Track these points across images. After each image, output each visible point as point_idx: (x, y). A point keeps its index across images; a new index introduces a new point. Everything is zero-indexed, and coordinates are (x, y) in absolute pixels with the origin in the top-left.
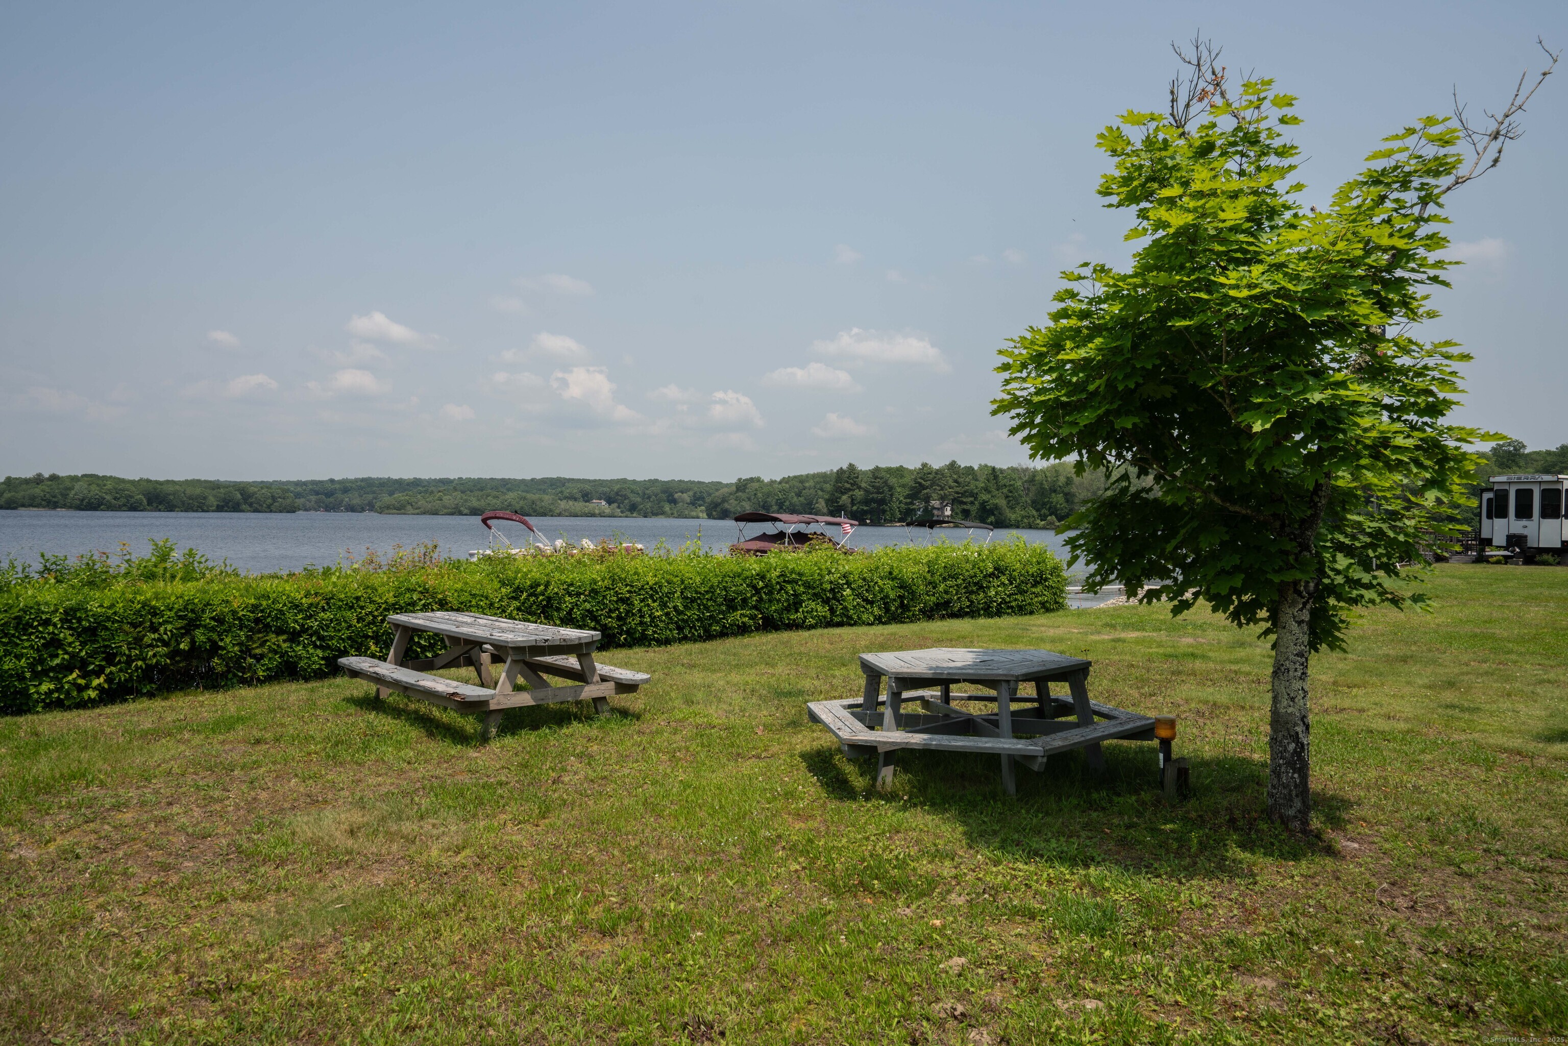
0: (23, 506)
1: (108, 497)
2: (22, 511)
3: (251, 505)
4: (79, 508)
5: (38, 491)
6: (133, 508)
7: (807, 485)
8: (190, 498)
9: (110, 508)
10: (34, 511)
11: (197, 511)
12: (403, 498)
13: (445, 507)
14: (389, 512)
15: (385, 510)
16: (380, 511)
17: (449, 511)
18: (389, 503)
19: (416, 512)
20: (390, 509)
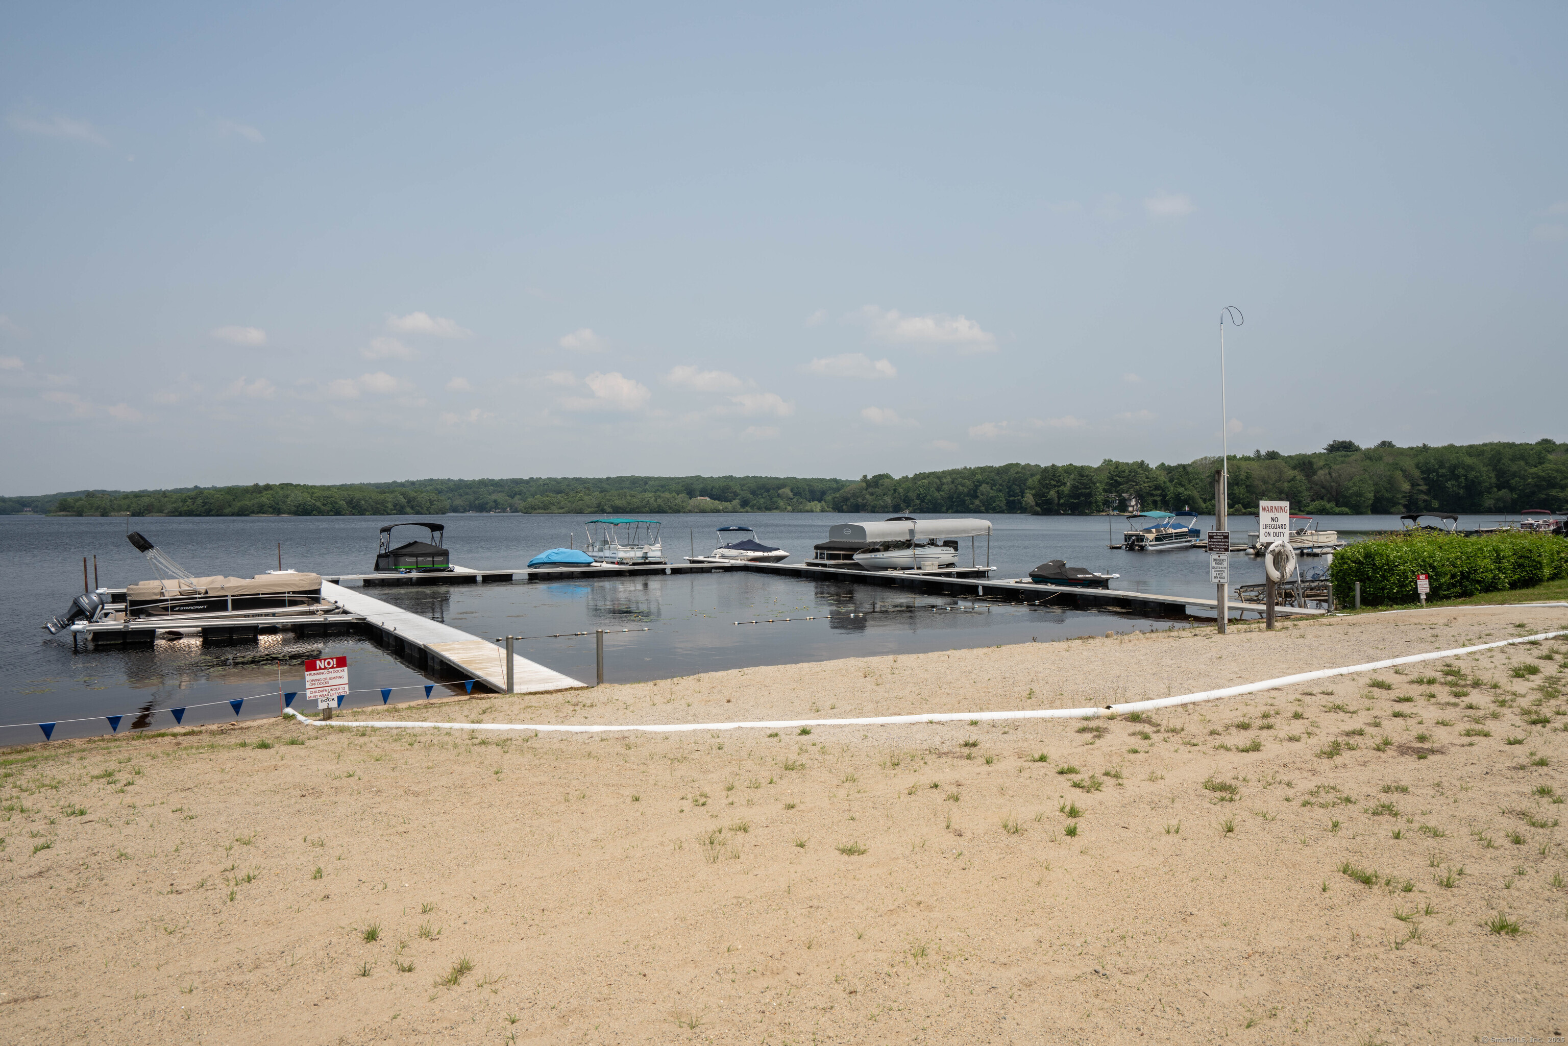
0: (253, 512)
1: (318, 504)
2: (253, 517)
3: (412, 508)
4: (296, 513)
5: (265, 499)
6: (338, 513)
7: (945, 481)
8: (377, 503)
9: (321, 513)
10: (264, 517)
11: (383, 514)
12: (545, 499)
13: (588, 507)
14: (536, 511)
15: (530, 510)
16: (525, 511)
17: (593, 509)
18: (533, 504)
19: (560, 511)
20: (535, 509)
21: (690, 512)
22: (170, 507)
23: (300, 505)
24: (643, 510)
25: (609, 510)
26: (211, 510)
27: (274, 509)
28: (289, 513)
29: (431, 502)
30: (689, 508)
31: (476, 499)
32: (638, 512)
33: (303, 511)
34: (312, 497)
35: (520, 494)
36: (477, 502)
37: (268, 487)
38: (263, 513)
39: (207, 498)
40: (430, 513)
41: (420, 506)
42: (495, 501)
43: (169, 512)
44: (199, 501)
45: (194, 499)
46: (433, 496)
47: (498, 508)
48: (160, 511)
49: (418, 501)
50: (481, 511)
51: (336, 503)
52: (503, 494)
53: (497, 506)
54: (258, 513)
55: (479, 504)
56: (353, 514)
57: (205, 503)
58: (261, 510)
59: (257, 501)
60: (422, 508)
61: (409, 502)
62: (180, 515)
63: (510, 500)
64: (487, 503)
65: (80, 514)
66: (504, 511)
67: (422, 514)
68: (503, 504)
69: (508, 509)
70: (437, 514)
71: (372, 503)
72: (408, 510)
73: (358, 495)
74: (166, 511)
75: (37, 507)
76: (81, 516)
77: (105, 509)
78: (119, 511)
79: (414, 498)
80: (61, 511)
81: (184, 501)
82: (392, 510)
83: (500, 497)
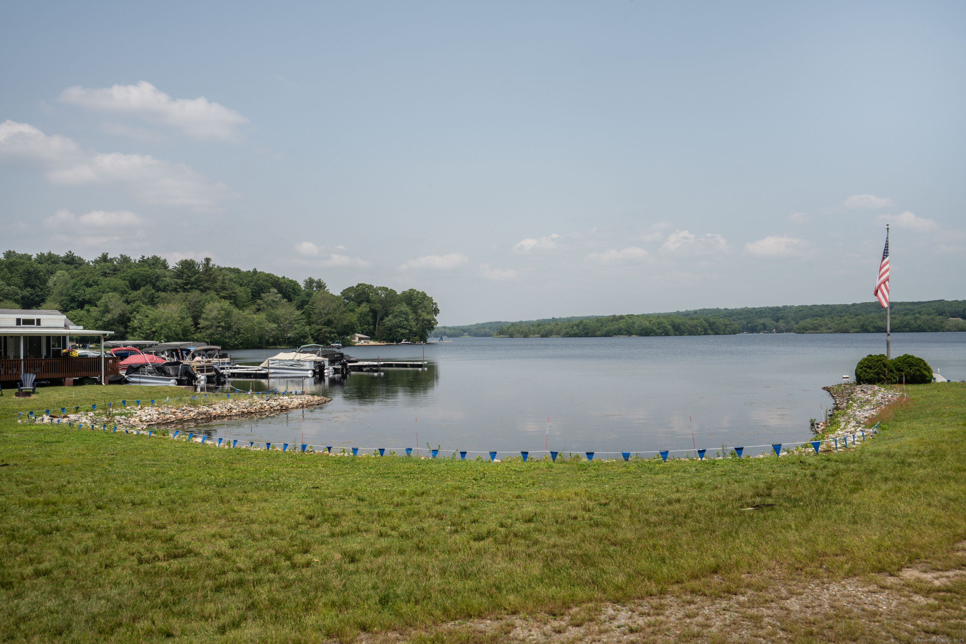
0: (615, 334)
1: (655, 328)
3: (712, 330)
4: (641, 335)
5: (622, 324)
6: (667, 334)
8: (691, 327)
9: (656, 334)
11: (695, 335)
12: (814, 322)
13: (853, 327)
14: (808, 331)
15: (802, 331)
16: (798, 331)
17: (858, 330)
18: (805, 326)
19: (828, 331)
20: (807, 330)
21: (949, 330)
22: (564, 331)
23: (643, 329)
24: (904, 329)
25: (872, 330)
26: (588, 333)
27: (628, 332)
28: (636, 335)
29: (726, 325)
30: (947, 328)
31: (748, 323)
32: (899, 332)
33: (645, 332)
34: (650, 323)
35: (782, 319)
36: (749, 325)
37: (621, 317)
38: (621, 335)
39: (585, 325)
40: (725, 334)
41: (718, 329)
42: (764, 324)
43: (564, 334)
44: (581, 327)
45: (578, 326)
46: (727, 321)
47: (766, 329)
48: (558, 334)
49: (716, 325)
50: (752, 332)
51: (666, 327)
52: (769, 319)
53: (765, 329)
54: (618, 334)
55: (751, 326)
56: (676, 335)
57: (584, 329)
58: (619, 332)
59: (616, 326)
60: (720, 330)
61: (710, 326)
62: (570, 336)
63: (775, 324)
64: (757, 326)
65: (511, 336)
66: (771, 331)
67: (719, 334)
68: (770, 327)
69: (774, 330)
70: (730, 334)
71: (689, 327)
72: (710, 331)
73: (678, 321)
74: (562, 334)
75: (471, 332)
76: (512, 337)
77: (526, 333)
78: (534, 334)
79: (714, 323)
80: (500, 335)
81: (572, 327)
82: (701, 332)
83: (768, 321)
